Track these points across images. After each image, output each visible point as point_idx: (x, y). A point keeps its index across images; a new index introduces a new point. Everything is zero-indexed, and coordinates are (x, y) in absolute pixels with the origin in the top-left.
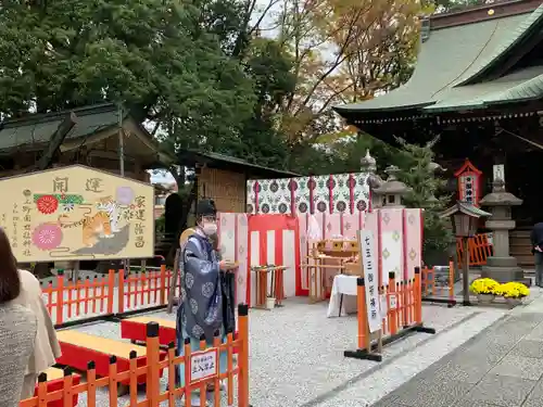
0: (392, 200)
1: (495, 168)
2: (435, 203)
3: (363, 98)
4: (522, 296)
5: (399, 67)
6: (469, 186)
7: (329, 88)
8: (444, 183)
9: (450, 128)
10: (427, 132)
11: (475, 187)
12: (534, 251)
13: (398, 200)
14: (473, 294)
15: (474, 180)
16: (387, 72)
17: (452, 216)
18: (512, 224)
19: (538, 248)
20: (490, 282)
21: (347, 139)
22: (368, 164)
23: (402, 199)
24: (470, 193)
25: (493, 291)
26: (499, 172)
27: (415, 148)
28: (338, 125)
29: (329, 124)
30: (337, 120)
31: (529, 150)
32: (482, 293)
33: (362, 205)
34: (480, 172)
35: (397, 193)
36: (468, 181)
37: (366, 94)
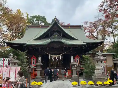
0: (15, 64)
1: (39, 57)
2: (26, 65)
3: (13, 40)
4: (41, 85)
5: (22, 34)
6: (34, 61)
7: (4, 36)
8: (28, 60)
9: (31, 48)
10: (26, 49)
11: (35, 61)
12: (45, 75)
13: (16, 64)
14: (31, 85)
15: (35, 60)
16: (19, 35)
17: (28, 68)
18: (41, 69)
19: (45, 74)
20: (35, 82)
21: (8, 49)
22: (11, 55)
23: (17, 64)
24: (34, 62)
25: (35, 84)
26: (40, 58)
27: (22, 52)
28: (6, 45)
29: (4, 45)
30: (6, 44)
31: (45, 54)
32: (33, 85)
33: (6, 66)
34: (36, 58)
35: (16, 63)
36: (33, 60)
37: (14, 39)
